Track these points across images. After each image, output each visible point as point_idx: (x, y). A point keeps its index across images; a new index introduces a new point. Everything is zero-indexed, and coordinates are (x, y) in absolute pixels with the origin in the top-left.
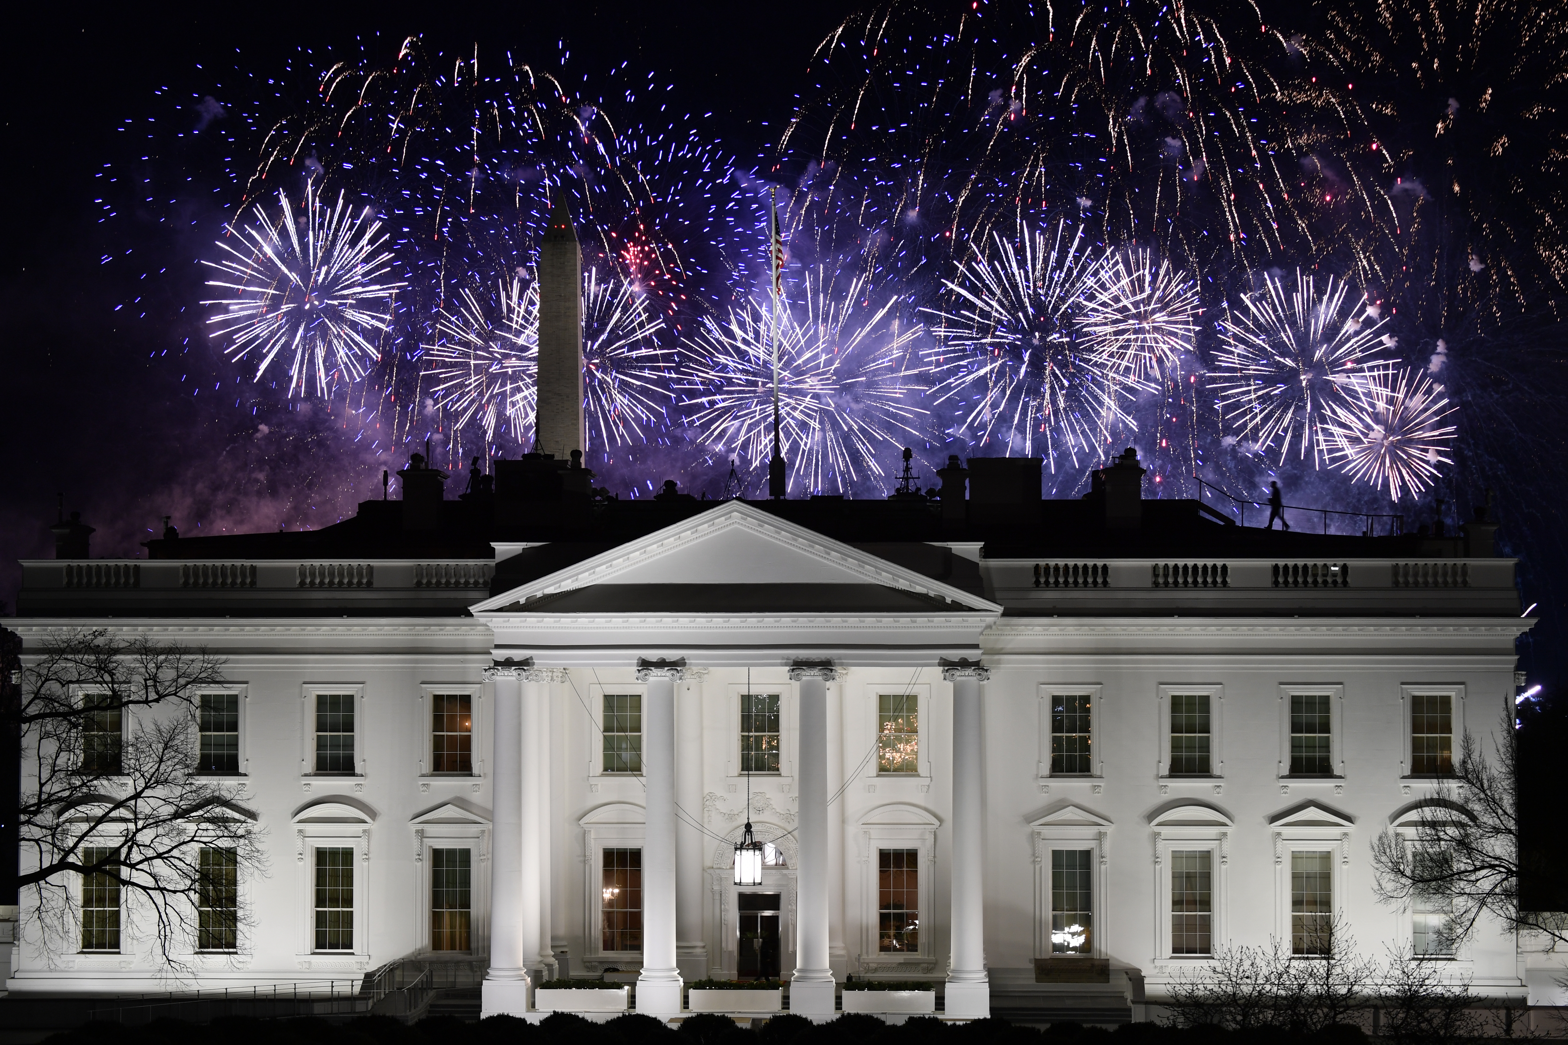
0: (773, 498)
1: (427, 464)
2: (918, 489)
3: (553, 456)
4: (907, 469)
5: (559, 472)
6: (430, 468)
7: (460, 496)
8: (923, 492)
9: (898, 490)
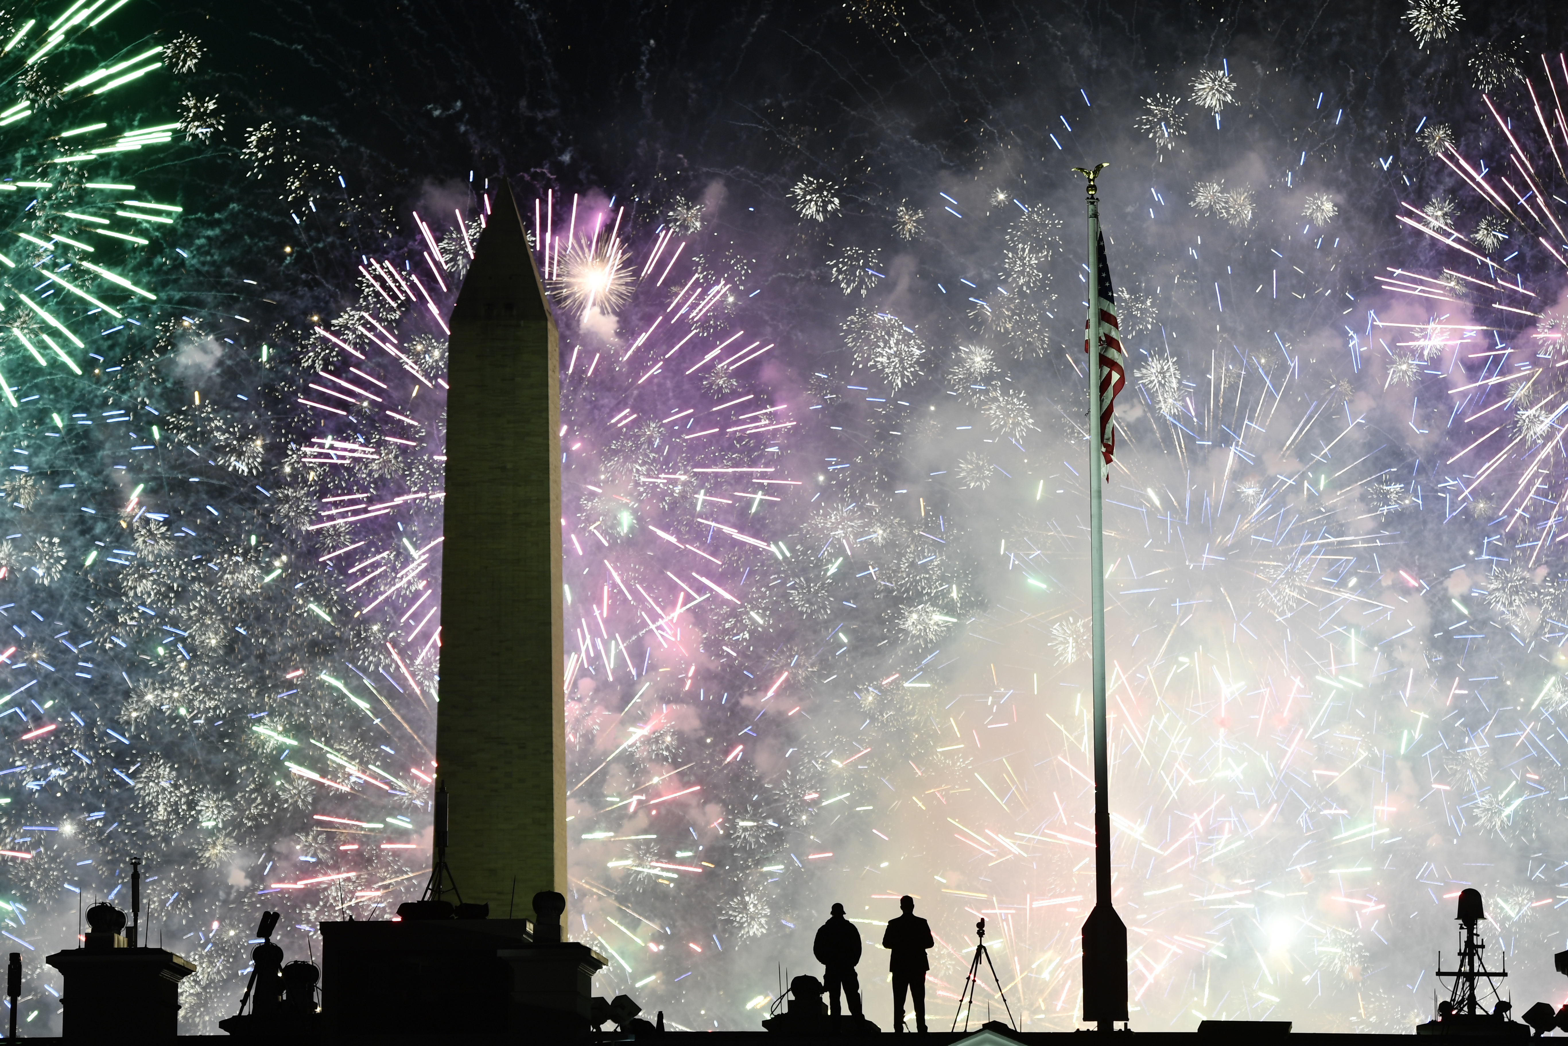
0: (1093, 1026)
1: (132, 933)
2: (1503, 1007)
3: (485, 909)
4: (1471, 950)
5: (502, 953)
6: (141, 944)
7: (223, 1024)
8: (1517, 1015)
9: (1444, 1008)
